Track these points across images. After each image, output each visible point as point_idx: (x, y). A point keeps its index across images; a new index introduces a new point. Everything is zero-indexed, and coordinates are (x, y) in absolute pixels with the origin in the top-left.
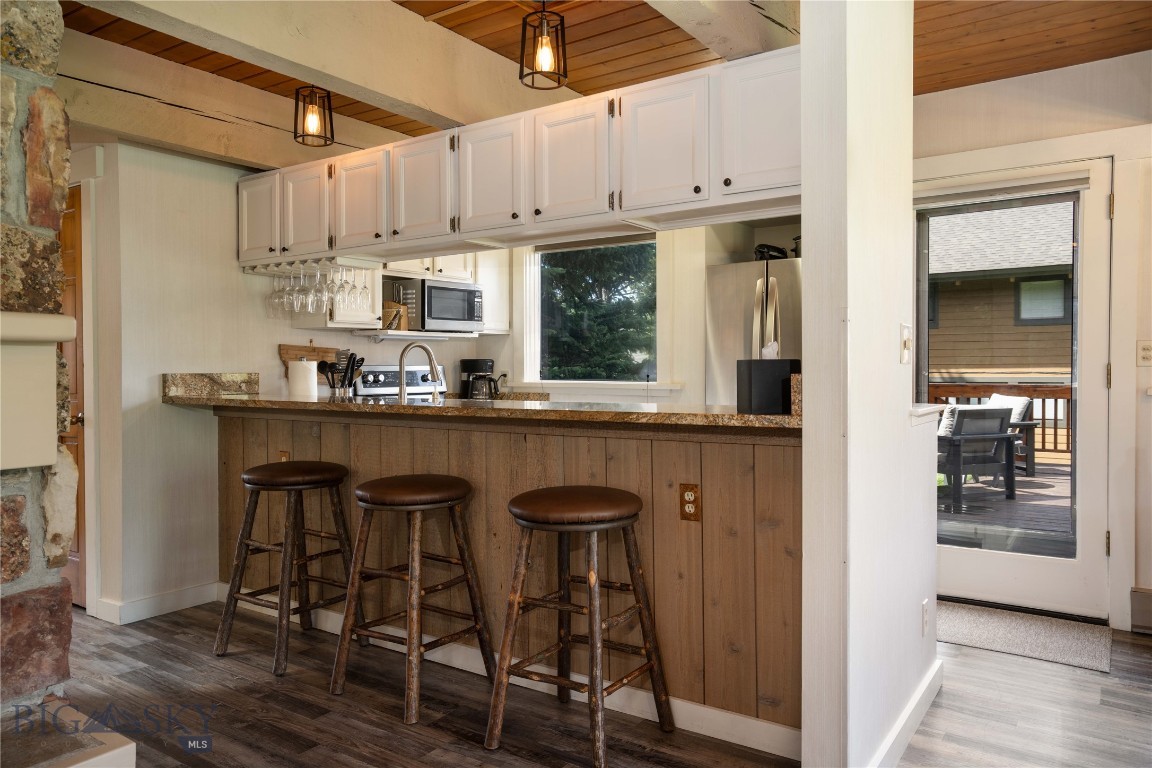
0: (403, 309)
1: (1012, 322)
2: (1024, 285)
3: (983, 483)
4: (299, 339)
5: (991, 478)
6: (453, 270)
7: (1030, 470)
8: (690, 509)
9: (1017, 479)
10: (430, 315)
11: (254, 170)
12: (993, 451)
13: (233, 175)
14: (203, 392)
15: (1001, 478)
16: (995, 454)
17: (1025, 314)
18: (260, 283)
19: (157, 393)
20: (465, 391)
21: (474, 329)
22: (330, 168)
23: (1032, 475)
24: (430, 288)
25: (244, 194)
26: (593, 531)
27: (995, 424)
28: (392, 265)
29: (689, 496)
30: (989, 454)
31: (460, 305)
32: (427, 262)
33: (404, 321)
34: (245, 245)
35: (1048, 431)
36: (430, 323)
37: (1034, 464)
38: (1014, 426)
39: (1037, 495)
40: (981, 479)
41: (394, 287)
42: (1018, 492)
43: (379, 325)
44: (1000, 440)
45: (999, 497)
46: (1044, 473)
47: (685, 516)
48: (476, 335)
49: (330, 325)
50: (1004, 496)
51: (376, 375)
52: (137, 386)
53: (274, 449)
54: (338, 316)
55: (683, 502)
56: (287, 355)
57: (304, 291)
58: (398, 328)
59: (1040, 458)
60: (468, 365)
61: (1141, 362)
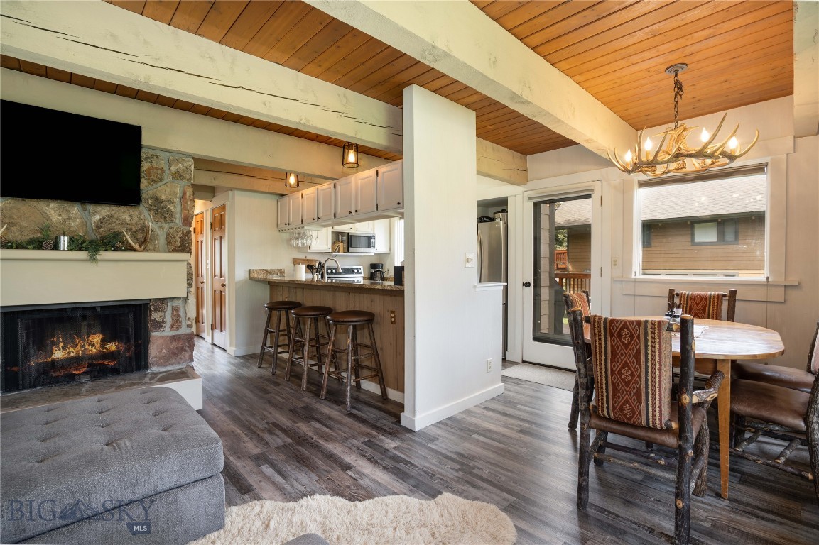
0: (341, 244)
1: (690, 244)
2: (696, 225)
4: (302, 256)
6: (362, 228)
8: (393, 320)
10: (351, 246)
11: (283, 195)
13: (276, 197)
14: (263, 276)
18: (285, 236)
19: (247, 276)
20: (372, 277)
21: (373, 251)
22: (302, 195)
24: (351, 236)
25: (279, 204)
26: (350, 325)
28: (335, 227)
29: (393, 315)
31: (365, 241)
32: (351, 225)
33: (341, 249)
34: (279, 222)
36: (351, 250)
41: (338, 237)
43: (330, 251)
47: (392, 322)
48: (373, 254)
49: (309, 251)
51: (332, 270)
52: (241, 274)
53: (283, 296)
54: (312, 248)
55: (392, 317)
56: (296, 262)
57: (297, 239)
58: (339, 251)
60: (373, 266)
61: (613, 267)
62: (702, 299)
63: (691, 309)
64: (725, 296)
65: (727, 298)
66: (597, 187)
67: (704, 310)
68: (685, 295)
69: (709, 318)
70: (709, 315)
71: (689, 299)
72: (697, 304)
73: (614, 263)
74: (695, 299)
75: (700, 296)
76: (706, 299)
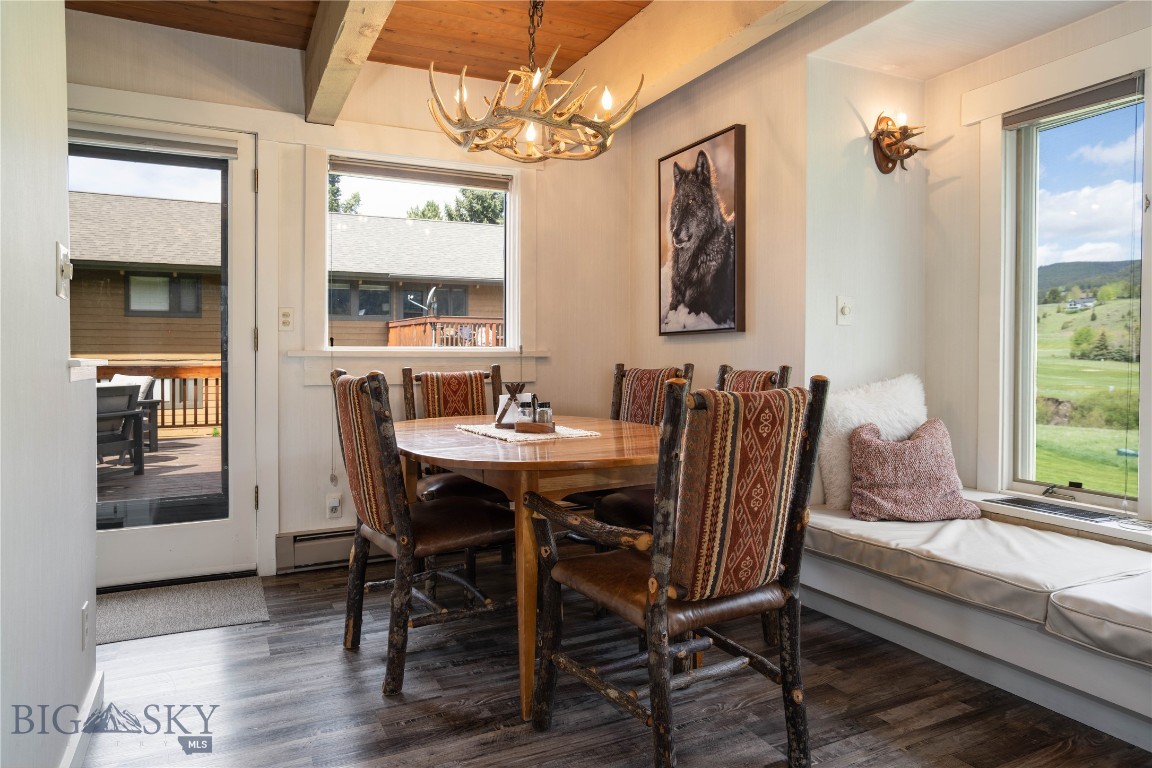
1: (122, 312)
2: (133, 279)
3: (107, 463)
5: (117, 457)
7: (154, 447)
9: (146, 454)
12: (121, 429)
15: (128, 456)
16: (123, 431)
17: (135, 305)
23: (156, 450)
27: (123, 401)
30: (116, 432)
35: (166, 412)
37: (157, 440)
38: (141, 404)
39: (163, 467)
40: (106, 459)
42: (147, 466)
44: (127, 418)
45: (127, 474)
46: (165, 447)
50: (133, 473)
59: (162, 433)
61: (282, 327)
62: (459, 384)
63: (446, 402)
64: (487, 376)
65: (489, 380)
66: (245, 144)
67: (465, 401)
68: (432, 378)
69: (474, 414)
70: (473, 409)
71: (441, 384)
72: (455, 393)
73: (285, 319)
74: (449, 384)
75: (455, 378)
76: (466, 383)
